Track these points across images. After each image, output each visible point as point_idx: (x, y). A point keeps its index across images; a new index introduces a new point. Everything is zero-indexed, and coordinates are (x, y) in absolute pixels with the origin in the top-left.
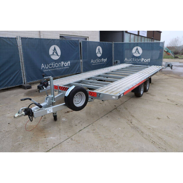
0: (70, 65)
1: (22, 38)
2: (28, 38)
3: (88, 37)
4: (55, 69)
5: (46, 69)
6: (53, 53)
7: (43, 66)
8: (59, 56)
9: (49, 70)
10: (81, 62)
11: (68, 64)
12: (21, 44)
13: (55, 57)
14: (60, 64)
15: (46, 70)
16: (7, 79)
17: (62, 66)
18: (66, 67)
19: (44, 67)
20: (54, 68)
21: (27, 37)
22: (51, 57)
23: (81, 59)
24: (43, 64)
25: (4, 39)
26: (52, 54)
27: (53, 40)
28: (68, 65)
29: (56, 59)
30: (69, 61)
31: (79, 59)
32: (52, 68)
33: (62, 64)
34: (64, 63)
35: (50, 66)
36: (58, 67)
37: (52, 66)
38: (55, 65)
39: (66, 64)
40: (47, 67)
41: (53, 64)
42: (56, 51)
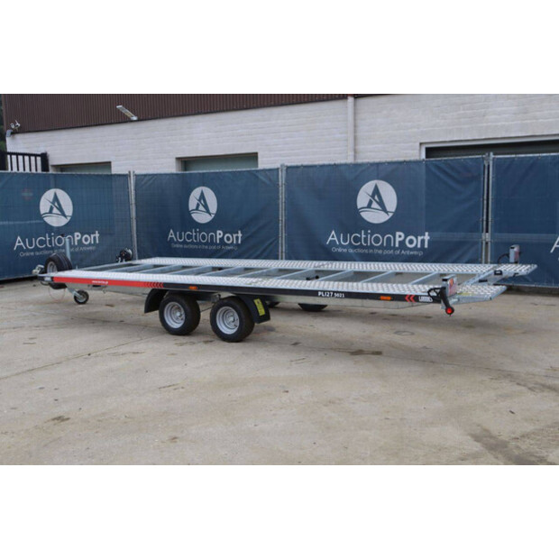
0: (426, 246)
1: (288, 168)
2: (302, 166)
4: (371, 251)
5: (341, 246)
6: (370, 203)
7: (333, 236)
8: (391, 215)
9: (351, 251)
10: (487, 243)
11: (423, 241)
13: (375, 217)
14: (389, 239)
15: (340, 250)
17: (397, 245)
18: (411, 249)
19: (336, 239)
20: (367, 247)
21: (299, 164)
22: (362, 214)
23: (487, 232)
24: (333, 232)
26: (366, 205)
28: (419, 246)
29: (376, 222)
30: (427, 234)
32: (361, 247)
33: (398, 239)
34: (405, 238)
35: (357, 239)
36: (382, 247)
37: (359, 240)
38: (371, 240)
39: (411, 242)
40: (345, 240)
41: (363, 236)
42: (380, 197)
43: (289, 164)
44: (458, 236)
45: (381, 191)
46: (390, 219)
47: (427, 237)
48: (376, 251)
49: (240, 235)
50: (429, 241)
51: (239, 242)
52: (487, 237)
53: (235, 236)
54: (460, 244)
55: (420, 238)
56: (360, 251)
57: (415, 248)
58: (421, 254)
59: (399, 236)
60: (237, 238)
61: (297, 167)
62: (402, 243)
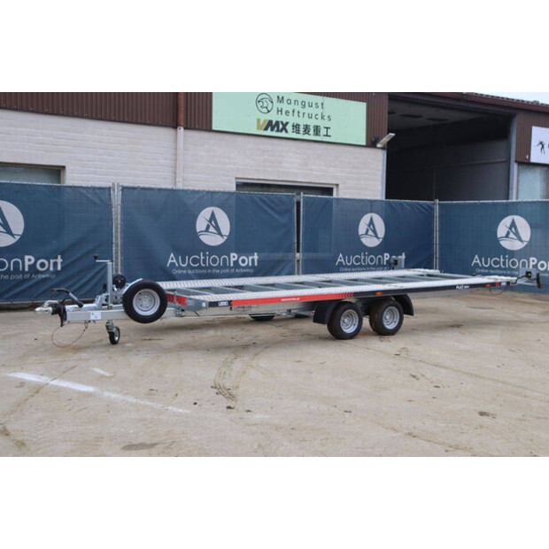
0: (256, 264)
1: (124, 188)
2: (139, 187)
3: (337, 185)
4: (209, 271)
5: (180, 268)
6: (208, 227)
7: (172, 259)
8: (225, 238)
9: (190, 272)
10: (298, 261)
11: (253, 260)
12: (120, 202)
13: (212, 240)
14: (224, 259)
15: (180, 272)
16: (74, 280)
17: (232, 265)
18: (244, 268)
19: (175, 261)
20: (205, 268)
21: (136, 185)
22: (200, 237)
23: (298, 251)
24: (172, 255)
25: (84, 191)
26: (204, 229)
27: (208, 192)
28: (250, 264)
29: (213, 244)
30: (256, 254)
31: (289, 250)
32: (200, 267)
33: (232, 260)
34: (239, 258)
35: (195, 261)
36: (219, 267)
37: (198, 261)
38: (209, 261)
39: (243, 261)
40: (184, 262)
41: (202, 257)
42: (216, 222)
43: (125, 185)
44: (278, 255)
45: (217, 217)
46: (225, 242)
47: (256, 257)
48: (214, 271)
49: (59, 260)
50: (258, 260)
51: (59, 268)
52: (298, 255)
53: (52, 261)
54: (279, 262)
55: (250, 258)
56: (197, 271)
57: (247, 267)
58: (251, 271)
59: (234, 256)
60: (55, 264)
61: (134, 188)
62: (236, 263)
